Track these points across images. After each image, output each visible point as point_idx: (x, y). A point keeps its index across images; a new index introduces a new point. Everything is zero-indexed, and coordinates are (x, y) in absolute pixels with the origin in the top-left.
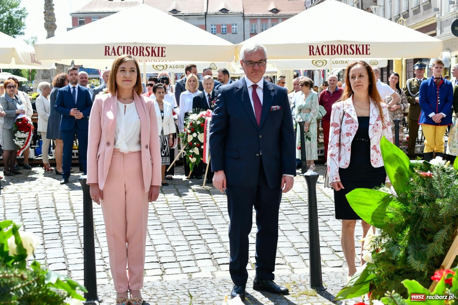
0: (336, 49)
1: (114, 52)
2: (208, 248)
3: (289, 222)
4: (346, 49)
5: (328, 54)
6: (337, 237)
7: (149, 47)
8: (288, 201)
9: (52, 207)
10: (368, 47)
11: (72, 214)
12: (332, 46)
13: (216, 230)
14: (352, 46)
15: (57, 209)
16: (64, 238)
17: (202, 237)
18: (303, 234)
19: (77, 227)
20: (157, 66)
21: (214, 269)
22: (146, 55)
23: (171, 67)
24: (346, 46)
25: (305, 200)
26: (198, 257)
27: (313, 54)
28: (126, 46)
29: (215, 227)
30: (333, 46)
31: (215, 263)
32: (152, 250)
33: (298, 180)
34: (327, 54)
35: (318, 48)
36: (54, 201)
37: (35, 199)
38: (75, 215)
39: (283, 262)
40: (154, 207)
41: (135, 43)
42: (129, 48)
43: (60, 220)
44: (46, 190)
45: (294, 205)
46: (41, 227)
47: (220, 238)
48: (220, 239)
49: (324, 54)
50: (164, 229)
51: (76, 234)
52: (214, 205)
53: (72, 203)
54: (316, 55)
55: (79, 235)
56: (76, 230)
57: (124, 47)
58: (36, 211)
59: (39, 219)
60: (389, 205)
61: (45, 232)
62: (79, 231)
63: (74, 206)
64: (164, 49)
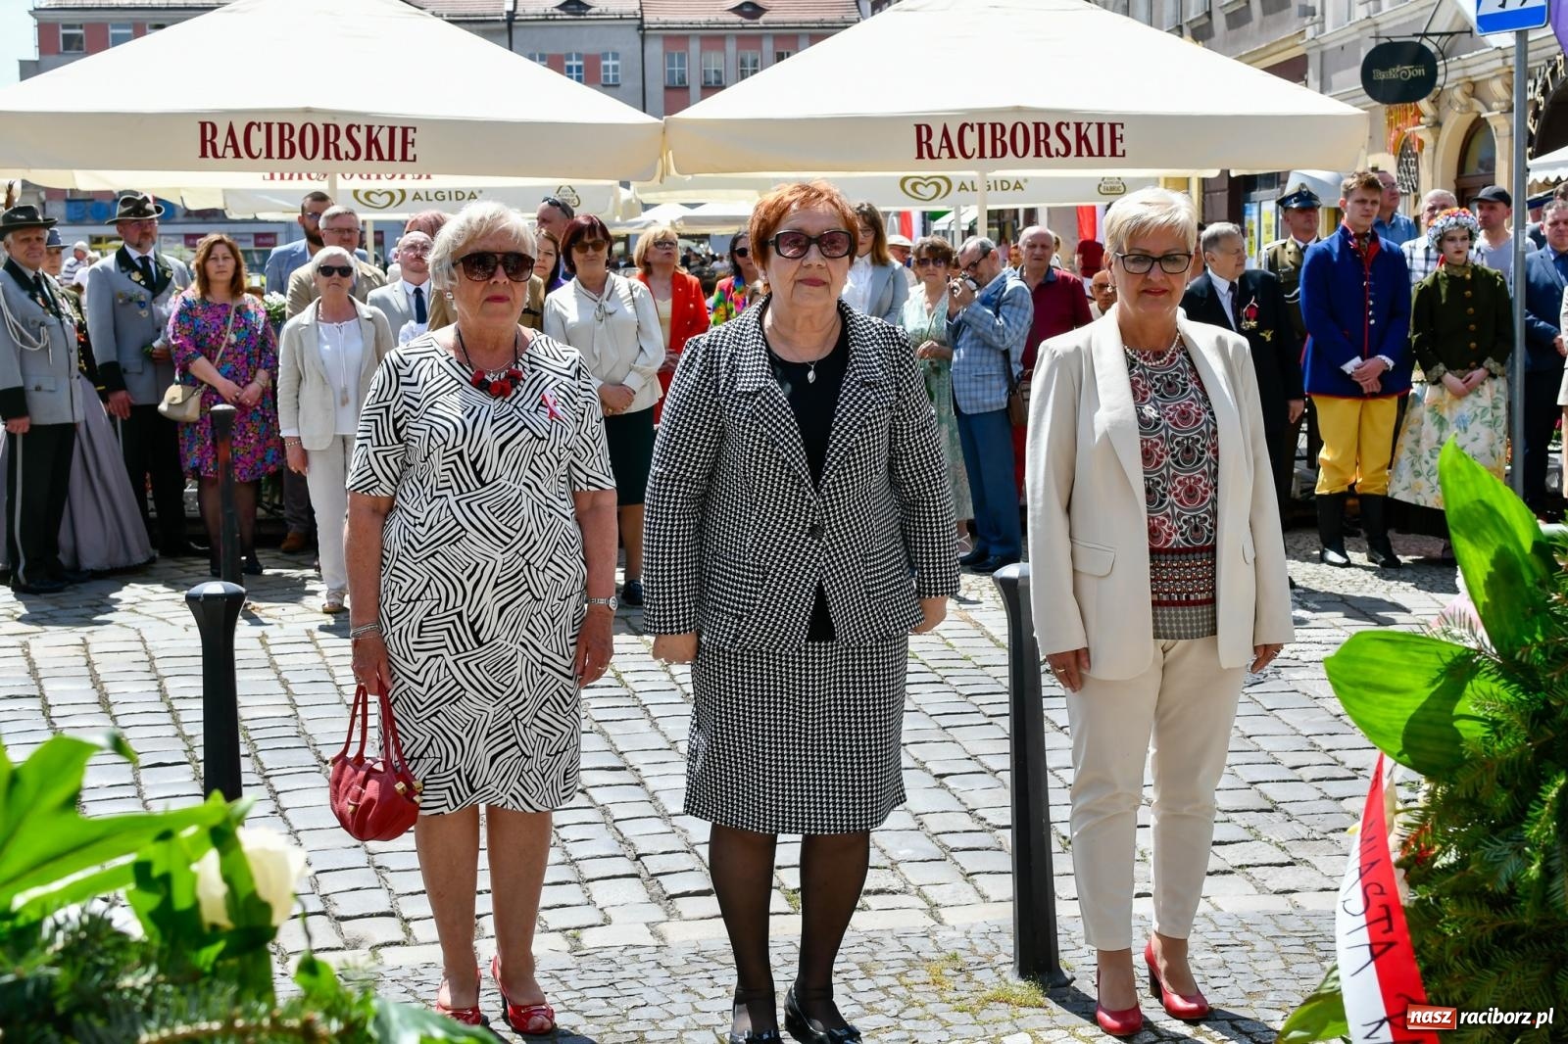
0: (1007, 138)
1: (235, 146)
2: (620, 838)
4: (1042, 137)
5: (982, 155)
7: (359, 128)
9: (29, 697)
10: (1119, 131)
12: (993, 126)
13: (637, 770)
14: (1063, 128)
15: (50, 702)
17: (591, 799)
18: (945, 780)
19: (131, 766)
20: (367, 195)
21: (656, 913)
22: (347, 156)
23: (420, 198)
24: (1042, 128)
25: (928, 662)
26: (591, 869)
27: (931, 156)
28: (276, 120)
29: (635, 759)
30: (998, 128)
31: (656, 889)
34: (977, 154)
35: (945, 134)
36: (33, 671)
39: (896, 884)
41: (308, 111)
42: (287, 129)
47: (656, 799)
48: (656, 804)
49: (969, 152)
51: (132, 791)
52: (615, 683)
53: (102, 679)
54: (939, 157)
55: (145, 797)
56: (129, 779)
57: (269, 126)
60: (1468, 691)
62: (143, 781)
63: (110, 691)
64: (411, 135)
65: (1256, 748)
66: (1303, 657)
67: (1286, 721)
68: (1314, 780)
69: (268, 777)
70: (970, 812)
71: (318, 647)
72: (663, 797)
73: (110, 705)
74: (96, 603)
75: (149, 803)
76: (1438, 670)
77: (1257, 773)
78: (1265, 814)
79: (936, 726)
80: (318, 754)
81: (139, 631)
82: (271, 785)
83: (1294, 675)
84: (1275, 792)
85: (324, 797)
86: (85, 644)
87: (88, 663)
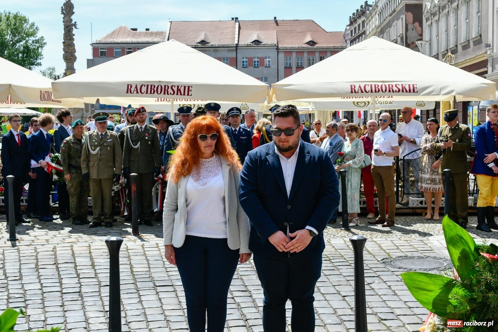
0: (380, 87)
2: (242, 314)
3: (330, 285)
5: (372, 92)
7: (175, 86)
8: (328, 259)
9: (71, 263)
10: (415, 86)
11: (92, 271)
12: (375, 85)
13: (251, 292)
15: (77, 265)
16: (85, 299)
17: (235, 301)
19: (98, 286)
22: (171, 94)
24: (391, 86)
25: (346, 258)
26: (231, 323)
27: (355, 92)
28: (150, 84)
29: (250, 288)
30: (377, 86)
31: (250, 331)
32: (181, 315)
33: (339, 235)
34: (370, 91)
35: (360, 86)
36: (73, 254)
37: (53, 253)
38: (97, 272)
39: (324, 331)
43: (80, 277)
44: (64, 242)
45: (335, 264)
46: (60, 285)
47: (255, 301)
48: (255, 303)
49: (368, 91)
51: (97, 294)
53: (93, 257)
54: (358, 93)
55: (101, 296)
56: (97, 290)
58: (54, 267)
59: (57, 277)
60: (452, 291)
61: (64, 291)
62: (102, 291)
63: (95, 261)
64: (190, 88)
69: (138, 290)
70: (352, 309)
71: (159, 249)
72: (257, 300)
74: (94, 233)
75: (102, 298)
76: (443, 285)
79: (345, 280)
80: (154, 284)
82: (139, 293)
85: (154, 297)
86: (90, 246)
87: (90, 253)
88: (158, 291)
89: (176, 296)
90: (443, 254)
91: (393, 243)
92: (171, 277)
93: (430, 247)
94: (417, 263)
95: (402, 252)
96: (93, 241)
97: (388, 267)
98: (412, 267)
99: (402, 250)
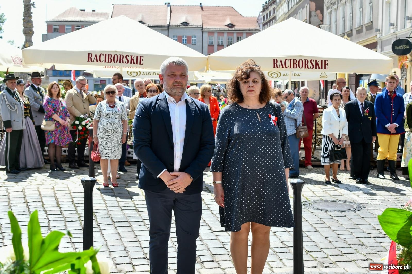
0: (297, 63)
1: (97, 59)
4: (307, 63)
5: (291, 67)
6: (308, 237)
7: (129, 56)
9: (39, 202)
10: (327, 62)
11: (58, 209)
12: (294, 60)
14: (312, 61)
15: (44, 203)
18: (276, 233)
19: (64, 221)
20: (131, 73)
21: (199, 266)
22: (125, 63)
23: (144, 74)
24: (307, 61)
27: (277, 67)
28: (107, 53)
31: (199, 260)
32: (138, 246)
34: (289, 67)
35: (281, 62)
36: (40, 195)
37: (22, 193)
38: (62, 210)
40: (134, 204)
41: (116, 51)
42: (110, 55)
43: (48, 214)
44: (31, 185)
49: (287, 67)
50: (146, 225)
53: (58, 197)
54: (279, 68)
56: (64, 225)
57: (106, 55)
58: (24, 205)
59: (28, 213)
62: (67, 225)
63: (60, 201)
64: (142, 58)
65: (359, 228)
66: (372, 203)
67: (366, 220)
68: (374, 237)
69: (99, 225)
70: (282, 242)
73: (59, 205)
76: (406, 219)
77: (358, 235)
78: (360, 246)
80: (112, 220)
81: (67, 185)
82: (100, 228)
83: (369, 209)
84: (363, 240)
85: (113, 231)
86: (53, 188)
87: (54, 193)
88: (116, 226)
89: (132, 230)
90: (352, 198)
91: (309, 189)
92: (126, 215)
93: (340, 193)
94: (331, 205)
95: (317, 196)
96: (56, 184)
97: (307, 209)
98: (328, 208)
99: (318, 195)
